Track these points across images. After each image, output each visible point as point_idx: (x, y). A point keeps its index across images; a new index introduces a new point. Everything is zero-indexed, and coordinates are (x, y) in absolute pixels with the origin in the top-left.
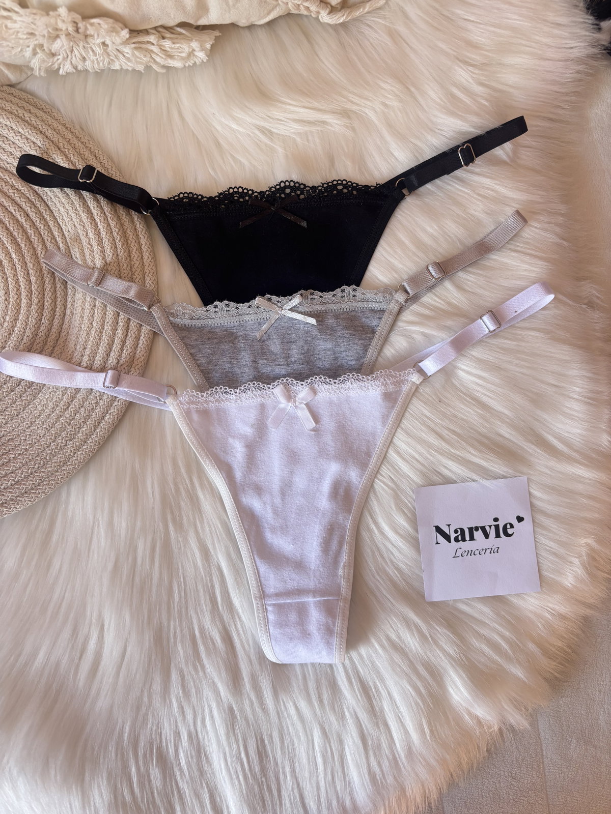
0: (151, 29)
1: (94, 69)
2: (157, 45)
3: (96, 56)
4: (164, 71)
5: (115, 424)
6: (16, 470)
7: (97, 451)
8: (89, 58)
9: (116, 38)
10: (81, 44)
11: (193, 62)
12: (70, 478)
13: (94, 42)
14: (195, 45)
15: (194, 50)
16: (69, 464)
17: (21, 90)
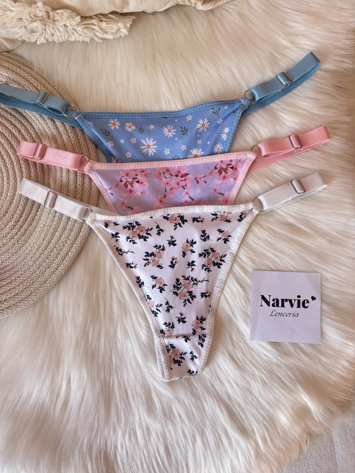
0: (94, 16)
1: (59, 41)
2: (98, 25)
3: (60, 33)
4: (102, 41)
5: (74, 258)
6: (16, 287)
7: (64, 274)
8: (56, 34)
9: (73, 22)
10: (51, 26)
11: (119, 36)
12: (48, 292)
13: (59, 24)
14: (120, 25)
15: (120, 28)
16: (47, 282)
17: (14, 54)
